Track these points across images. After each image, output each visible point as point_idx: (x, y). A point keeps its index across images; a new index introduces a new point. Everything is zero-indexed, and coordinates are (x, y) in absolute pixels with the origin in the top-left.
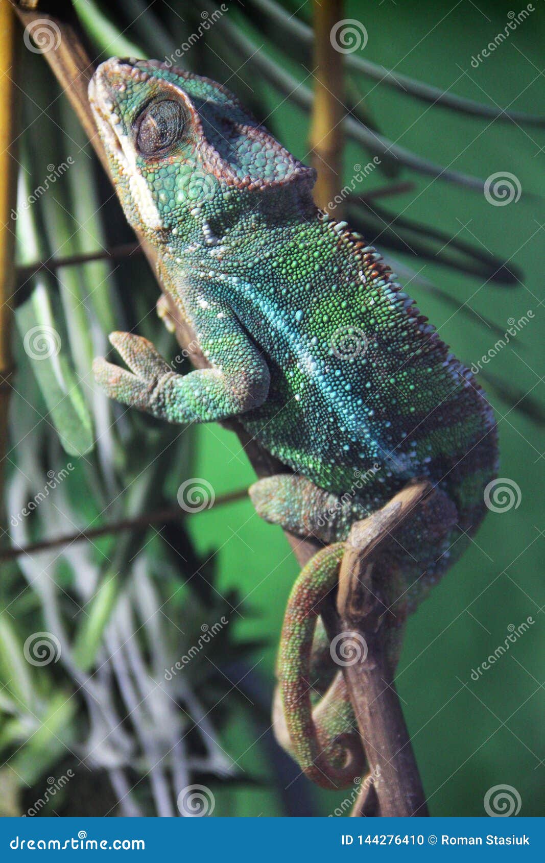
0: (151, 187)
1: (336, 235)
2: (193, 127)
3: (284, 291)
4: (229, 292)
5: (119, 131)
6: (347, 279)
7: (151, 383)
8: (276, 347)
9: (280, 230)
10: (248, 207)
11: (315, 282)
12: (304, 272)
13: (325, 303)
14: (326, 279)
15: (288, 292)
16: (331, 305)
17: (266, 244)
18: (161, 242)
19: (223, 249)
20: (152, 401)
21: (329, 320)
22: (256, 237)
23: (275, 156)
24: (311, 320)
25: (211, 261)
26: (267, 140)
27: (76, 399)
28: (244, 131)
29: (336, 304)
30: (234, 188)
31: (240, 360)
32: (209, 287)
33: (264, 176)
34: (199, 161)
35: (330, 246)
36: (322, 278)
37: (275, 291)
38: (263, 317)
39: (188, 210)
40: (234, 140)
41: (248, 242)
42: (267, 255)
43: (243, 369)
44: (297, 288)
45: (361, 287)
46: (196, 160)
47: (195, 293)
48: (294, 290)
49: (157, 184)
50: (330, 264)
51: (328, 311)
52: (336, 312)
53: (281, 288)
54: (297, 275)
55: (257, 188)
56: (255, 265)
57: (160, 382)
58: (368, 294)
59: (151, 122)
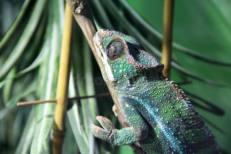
0: (111, 68)
1: (170, 85)
2: (126, 49)
3: (153, 102)
4: (135, 102)
5: (102, 50)
6: (173, 99)
7: (110, 132)
8: (150, 120)
9: (152, 83)
10: (142, 75)
11: (163, 99)
12: (159, 96)
13: (166, 106)
14: (166, 99)
15: (154, 102)
16: (167, 107)
17: (147, 87)
18: (114, 86)
19: (133, 88)
20: (110, 138)
21: (167, 112)
22: (144, 85)
23: (151, 60)
24: (161, 111)
25: (130, 92)
26: (149, 55)
27: (85, 138)
28: (142, 52)
29: (169, 107)
30: (138, 68)
31: (139, 124)
32: (129, 100)
33: (147, 65)
34: (127, 59)
35: (168, 88)
36: (165, 98)
37: (150, 102)
38: (146, 110)
39: (123, 75)
40: (138, 54)
41: (142, 86)
42: (148, 90)
43: (140, 126)
44: (157, 101)
45: (177, 102)
46: (126, 59)
47: (124, 102)
48: (156, 102)
49: (113, 67)
50: (167, 94)
51: (167, 109)
52: (169, 109)
53: (152, 101)
54: (157, 97)
55: (145, 68)
56: (144, 93)
57: (112, 132)
58: (179, 104)
59: (112, 48)
